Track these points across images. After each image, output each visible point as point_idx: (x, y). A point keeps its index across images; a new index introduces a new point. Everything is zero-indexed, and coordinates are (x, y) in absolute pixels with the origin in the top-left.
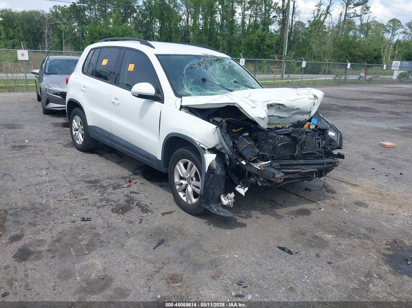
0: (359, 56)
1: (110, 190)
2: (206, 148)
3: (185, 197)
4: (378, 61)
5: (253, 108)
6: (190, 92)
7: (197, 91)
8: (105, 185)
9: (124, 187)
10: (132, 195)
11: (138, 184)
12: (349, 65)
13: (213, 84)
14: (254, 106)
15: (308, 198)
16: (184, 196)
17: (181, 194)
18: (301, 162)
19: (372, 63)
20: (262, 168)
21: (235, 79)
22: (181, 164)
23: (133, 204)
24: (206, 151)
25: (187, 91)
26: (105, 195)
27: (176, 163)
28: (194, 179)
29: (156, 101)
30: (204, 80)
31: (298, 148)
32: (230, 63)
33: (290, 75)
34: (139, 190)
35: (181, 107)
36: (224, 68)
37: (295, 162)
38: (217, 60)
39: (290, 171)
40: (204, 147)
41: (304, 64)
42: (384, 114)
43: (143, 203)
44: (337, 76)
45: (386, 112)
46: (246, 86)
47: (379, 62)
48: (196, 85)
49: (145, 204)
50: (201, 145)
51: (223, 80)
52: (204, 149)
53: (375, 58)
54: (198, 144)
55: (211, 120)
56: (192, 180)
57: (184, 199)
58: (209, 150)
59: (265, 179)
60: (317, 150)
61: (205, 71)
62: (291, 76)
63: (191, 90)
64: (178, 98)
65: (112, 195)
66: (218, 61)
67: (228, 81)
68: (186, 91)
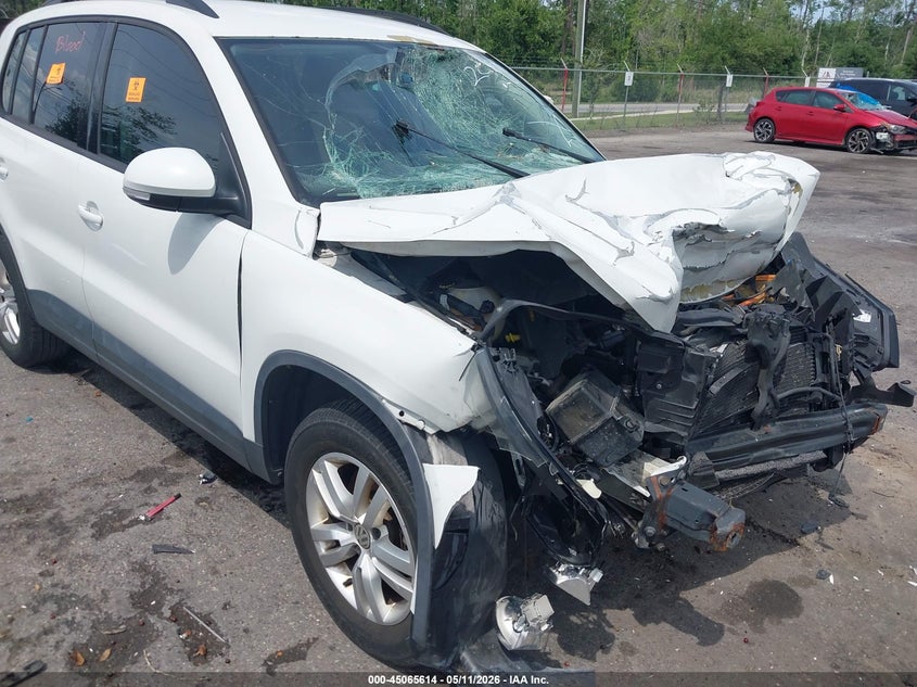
0: (754, 58)
1: (83, 542)
2: (430, 431)
3: (351, 588)
4: (790, 67)
5: (624, 253)
6: (351, 180)
7: (380, 174)
8: (69, 514)
9: (137, 521)
10: (161, 558)
11: (188, 502)
12: (730, 77)
13: (436, 144)
14: (625, 244)
15: (767, 526)
16: (347, 584)
17: (338, 577)
18: (774, 430)
19: (777, 73)
20: (659, 494)
21: (505, 124)
22: (332, 471)
23: (157, 610)
24: (432, 443)
25: (340, 175)
26: (61, 572)
27: (311, 461)
28: (385, 532)
29: (224, 216)
30: (402, 130)
31: (765, 382)
32: (483, 68)
33: (596, 106)
34: (188, 533)
35: (320, 246)
36: (467, 85)
37: (757, 436)
38: (441, 59)
39: (742, 471)
40: (420, 425)
41: (629, 78)
42: (843, 200)
43: (198, 604)
44: (703, 106)
45: (845, 193)
46: (546, 146)
47: (792, 71)
48: (373, 149)
49: (206, 609)
50: (407, 418)
51: (467, 126)
52: (423, 434)
53: (786, 62)
54: (395, 412)
55: (443, 299)
56: (377, 533)
57: (349, 594)
58: (441, 435)
59: (665, 527)
60: (819, 380)
61: (403, 97)
62: (598, 107)
63: (357, 169)
64: (305, 208)
65: (86, 567)
66: (447, 64)
67: (483, 130)
68: (338, 177)
